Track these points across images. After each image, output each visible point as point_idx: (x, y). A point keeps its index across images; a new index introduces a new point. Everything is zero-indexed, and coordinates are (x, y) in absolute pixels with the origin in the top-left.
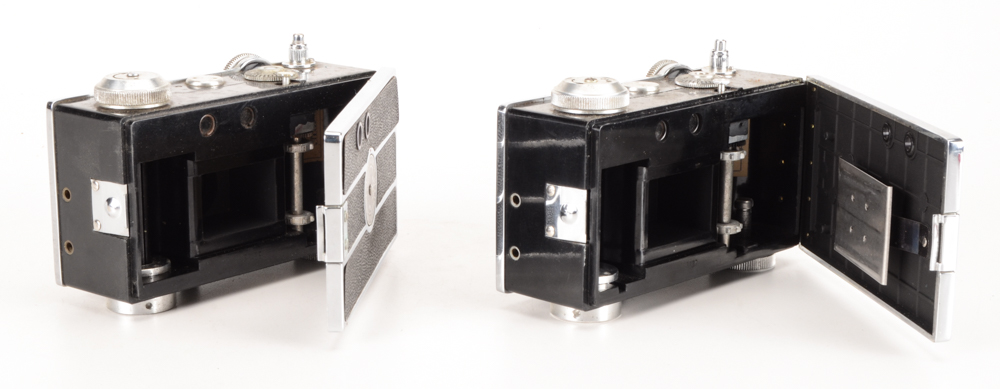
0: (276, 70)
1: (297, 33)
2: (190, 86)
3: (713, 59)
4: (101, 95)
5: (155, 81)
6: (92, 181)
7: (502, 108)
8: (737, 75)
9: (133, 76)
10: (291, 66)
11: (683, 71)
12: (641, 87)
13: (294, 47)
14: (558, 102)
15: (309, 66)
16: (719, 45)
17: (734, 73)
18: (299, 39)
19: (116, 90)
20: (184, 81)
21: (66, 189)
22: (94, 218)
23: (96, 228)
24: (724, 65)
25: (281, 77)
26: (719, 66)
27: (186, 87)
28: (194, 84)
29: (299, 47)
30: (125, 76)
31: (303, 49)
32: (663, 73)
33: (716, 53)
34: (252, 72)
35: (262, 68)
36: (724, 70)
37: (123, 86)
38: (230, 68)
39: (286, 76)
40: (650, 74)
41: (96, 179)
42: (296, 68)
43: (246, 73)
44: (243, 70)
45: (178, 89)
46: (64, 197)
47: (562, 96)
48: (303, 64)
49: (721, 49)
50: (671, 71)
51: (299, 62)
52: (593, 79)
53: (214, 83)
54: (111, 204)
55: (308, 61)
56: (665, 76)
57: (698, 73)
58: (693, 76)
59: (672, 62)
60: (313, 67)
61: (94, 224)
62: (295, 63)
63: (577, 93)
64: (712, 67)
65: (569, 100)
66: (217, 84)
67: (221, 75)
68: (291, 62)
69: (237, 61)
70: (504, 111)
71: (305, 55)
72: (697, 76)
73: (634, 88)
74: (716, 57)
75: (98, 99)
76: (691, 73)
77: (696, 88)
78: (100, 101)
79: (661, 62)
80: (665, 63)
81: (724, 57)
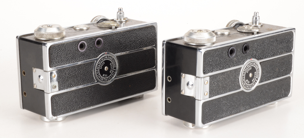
0: (110, 23)
1: (120, 7)
2: (75, 29)
3: (253, 20)
4: (37, 34)
5: (59, 28)
6: (33, 68)
7: (164, 41)
8: (263, 27)
9: (50, 26)
10: (117, 21)
11: (241, 24)
12: (223, 32)
13: (119, 13)
14: (186, 40)
15: (124, 21)
16: (256, 14)
17: (262, 26)
18: (120, 10)
19: (43, 32)
20: (73, 27)
21: (23, 71)
22: (34, 83)
23: (35, 87)
24: (258, 22)
25: (112, 26)
26: (256, 23)
27: (74, 30)
28: (77, 29)
29: (121, 13)
30: (46, 26)
31: (122, 14)
32: (232, 26)
33: (254, 17)
34: (100, 24)
35: (104, 22)
36: (257, 24)
37: (46, 30)
38: (93, 22)
39: (113, 26)
40: (227, 26)
41: (34, 68)
42: (119, 22)
43: (98, 24)
44: (98, 22)
45: (70, 31)
46: (23, 74)
47: (188, 38)
48: (122, 20)
49: (256, 16)
50: (236, 25)
51: (121, 19)
52: (201, 31)
53: (85, 28)
54: (40, 78)
55: (124, 19)
56: (233, 27)
57: (247, 26)
58: (244, 28)
59: (237, 21)
60: (126, 21)
61: (34, 85)
62: (119, 19)
63: (194, 37)
64: (253, 23)
65: (190, 39)
66: (86, 28)
67: (89, 24)
68: (118, 19)
69: (95, 19)
70: (165, 43)
71: (123, 16)
72: (246, 27)
73: (219, 33)
74: (254, 19)
75: (36, 36)
76: (244, 26)
77: (245, 33)
78: (37, 37)
79: (232, 21)
80: (234, 21)
81: (258, 19)
